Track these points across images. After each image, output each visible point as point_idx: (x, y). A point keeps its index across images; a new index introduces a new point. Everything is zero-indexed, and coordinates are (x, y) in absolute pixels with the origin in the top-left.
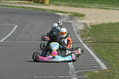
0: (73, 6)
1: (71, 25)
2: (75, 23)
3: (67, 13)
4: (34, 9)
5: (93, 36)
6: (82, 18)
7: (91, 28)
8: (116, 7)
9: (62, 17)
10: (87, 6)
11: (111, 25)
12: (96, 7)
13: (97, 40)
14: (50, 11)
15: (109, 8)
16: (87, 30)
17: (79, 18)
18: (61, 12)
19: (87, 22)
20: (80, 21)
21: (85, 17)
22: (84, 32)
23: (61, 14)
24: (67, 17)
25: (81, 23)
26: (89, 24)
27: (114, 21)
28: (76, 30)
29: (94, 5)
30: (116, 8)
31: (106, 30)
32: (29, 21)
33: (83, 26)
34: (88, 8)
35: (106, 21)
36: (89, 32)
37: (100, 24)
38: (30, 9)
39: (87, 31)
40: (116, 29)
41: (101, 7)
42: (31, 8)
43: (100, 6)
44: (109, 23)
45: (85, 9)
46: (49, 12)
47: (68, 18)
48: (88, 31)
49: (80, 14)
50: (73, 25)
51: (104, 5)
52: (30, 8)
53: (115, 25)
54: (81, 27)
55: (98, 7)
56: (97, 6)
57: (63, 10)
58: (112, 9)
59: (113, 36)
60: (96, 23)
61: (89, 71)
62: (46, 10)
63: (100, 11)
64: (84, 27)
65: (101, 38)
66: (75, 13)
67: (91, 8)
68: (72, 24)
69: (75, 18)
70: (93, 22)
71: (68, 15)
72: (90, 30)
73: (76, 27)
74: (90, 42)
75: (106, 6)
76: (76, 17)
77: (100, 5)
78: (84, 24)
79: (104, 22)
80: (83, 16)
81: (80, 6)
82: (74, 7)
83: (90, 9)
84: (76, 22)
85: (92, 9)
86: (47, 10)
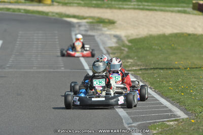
0: (94, 5)
1: (94, 39)
2: (100, 35)
3: (83, 18)
4: (27, 11)
5: (136, 58)
6: (111, 26)
7: (130, 44)
8: (168, 7)
9: (77, 26)
10: (117, 6)
11: (163, 38)
12: (132, 7)
13: (146, 66)
14: (54, 14)
15: (156, 8)
16: (123, 48)
17: (106, 27)
18: (74, 17)
19: (122, 33)
20: (108, 31)
21: (116, 24)
22: (119, 51)
23: (74, 20)
24: (85, 25)
25: (111, 35)
26: (125, 36)
27: (168, 31)
28: (104, 48)
29: (129, 3)
30: (168, 9)
31: (156, 47)
32: (20, 32)
33: (115, 40)
34: (120, 8)
35: (155, 31)
36: (128, 52)
37: (144, 36)
38: (20, 12)
39: (124, 50)
40: (173, 45)
41: (141, 7)
42: (22, 11)
43: (139, 5)
44: (160, 35)
45: (115, 11)
46: (54, 17)
47: (87, 27)
48: (126, 49)
49: (107, 21)
50: (98, 39)
51: (146, 4)
52: (19, 10)
53: (170, 39)
54: (112, 43)
55: (136, 7)
56: (134, 5)
57: (77, 14)
58: (161, 10)
59: (172, 57)
60: (137, 35)
61: (158, 122)
62: (47, 14)
63: (142, 14)
64: (117, 43)
65: (152, 62)
66: (99, 18)
67: (124, 9)
68: (96, 37)
69: (99, 28)
70: (132, 34)
71: (87, 22)
72: (129, 48)
73: (104, 43)
74: (134, 68)
75: (150, 4)
76: (101, 25)
77: (140, 3)
78: (116, 36)
79: (151, 33)
80: (111, 22)
81: (106, 6)
82: (94, 7)
83: (123, 11)
84: (103, 34)
85: (126, 11)
86: (50, 14)
